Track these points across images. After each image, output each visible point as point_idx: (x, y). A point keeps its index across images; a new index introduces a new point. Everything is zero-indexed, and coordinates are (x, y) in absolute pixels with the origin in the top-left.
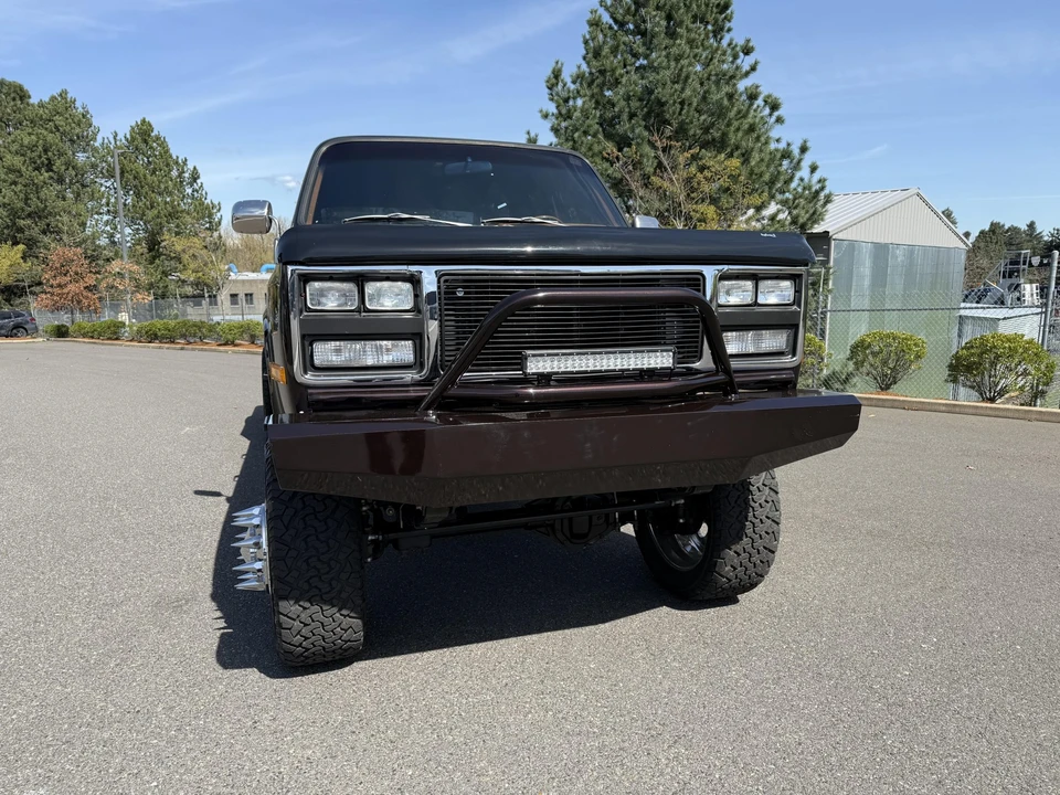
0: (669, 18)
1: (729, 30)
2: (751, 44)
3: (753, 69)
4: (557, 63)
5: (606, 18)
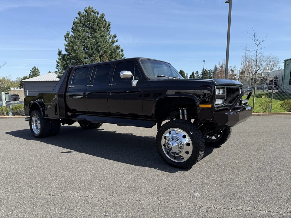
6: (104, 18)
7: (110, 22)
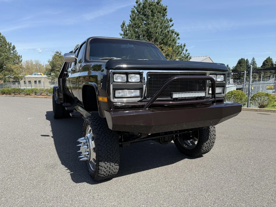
0: (152, 11)
1: (166, 15)
2: (172, 19)
3: (172, 25)
4: (124, 21)
5: (136, 11)
6: (161, 3)
7: (167, 6)
